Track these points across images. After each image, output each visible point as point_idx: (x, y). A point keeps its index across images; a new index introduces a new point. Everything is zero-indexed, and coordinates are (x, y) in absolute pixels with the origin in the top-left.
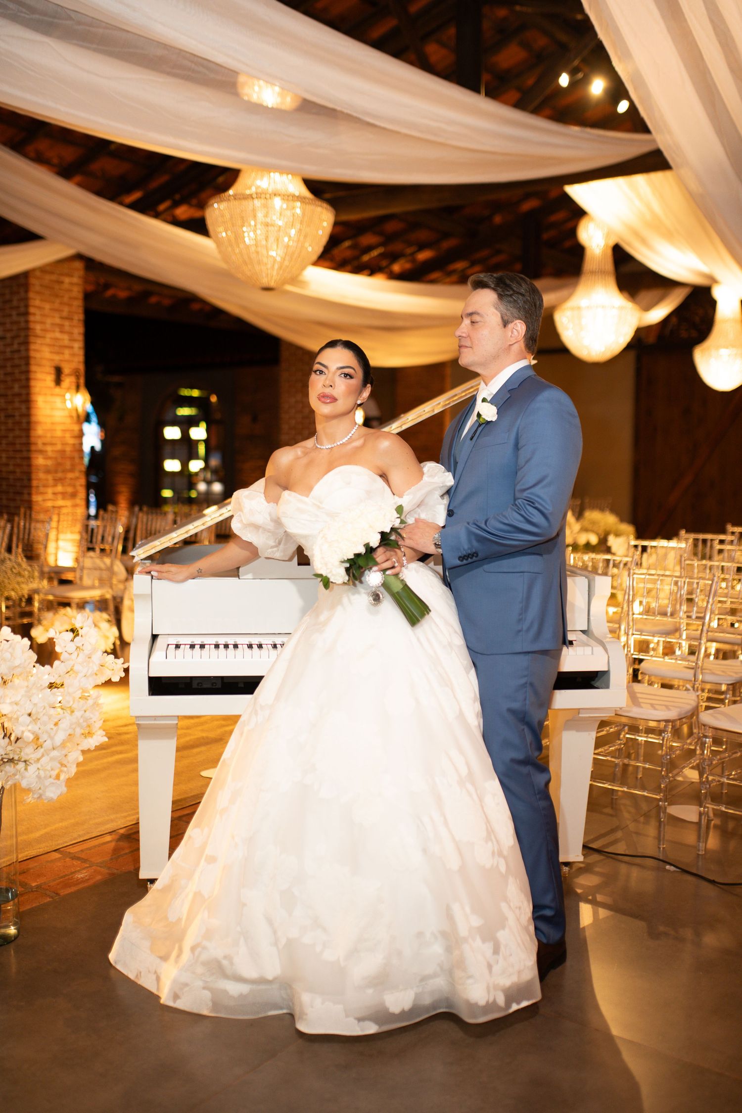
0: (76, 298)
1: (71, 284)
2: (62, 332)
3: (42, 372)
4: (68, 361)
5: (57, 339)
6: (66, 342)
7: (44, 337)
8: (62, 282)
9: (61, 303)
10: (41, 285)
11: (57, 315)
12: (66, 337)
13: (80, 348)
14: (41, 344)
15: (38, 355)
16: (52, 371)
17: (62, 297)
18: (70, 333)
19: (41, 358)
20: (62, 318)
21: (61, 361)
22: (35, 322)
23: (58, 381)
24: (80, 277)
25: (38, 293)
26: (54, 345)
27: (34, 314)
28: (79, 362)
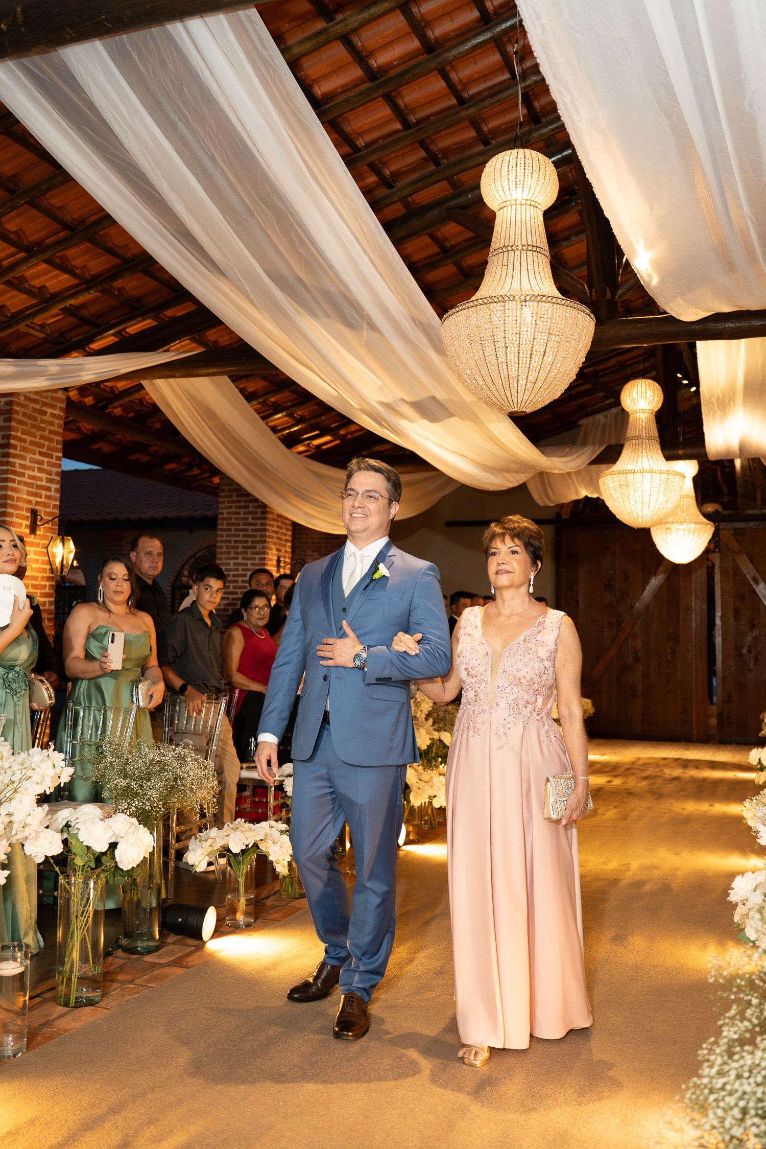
0: (56, 433)
1: (53, 415)
2: (40, 470)
3: (18, 517)
4: (45, 505)
5: (34, 478)
6: (44, 483)
7: (23, 475)
8: (45, 413)
9: (42, 437)
10: (24, 414)
11: (37, 449)
12: (44, 476)
13: (56, 490)
14: (19, 483)
15: (15, 495)
16: (29, 515)
17: (44, 429)
18: (49, 473)
19: (19, 499)
20: (41, 454)
21: (37, 503)
22: (15, 456)
23: (33, 529)
24: (61, 409)
25: (21, 422)
26: (31, 485)
27: (15, 447)
28: (55, 506)
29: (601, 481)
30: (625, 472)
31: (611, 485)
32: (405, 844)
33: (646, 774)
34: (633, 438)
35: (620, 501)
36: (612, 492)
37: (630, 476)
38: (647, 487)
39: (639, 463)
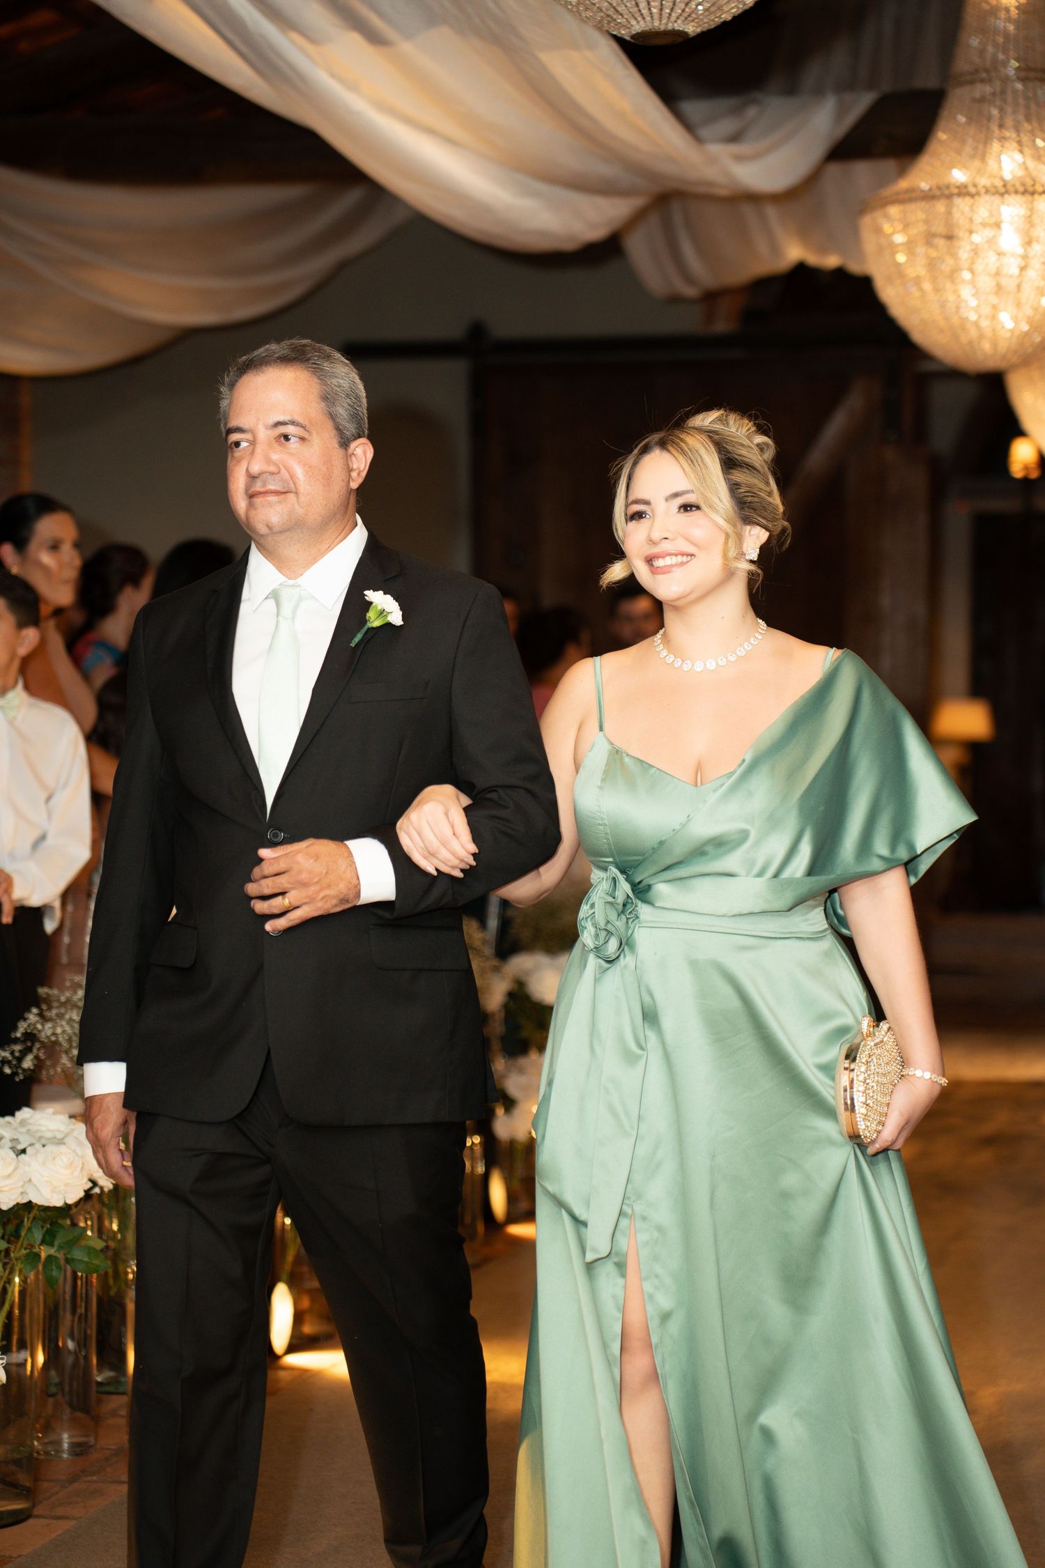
29: (867, 221)
30: (947, 193)
31: (899, 239)
32: (292, 1348)
33: (989, 1128)
34: (973, 78)
35: (927, 286)
36: (901, 258)
37: (962, 204)
38: (1010, 240)
39: (992, 163)
